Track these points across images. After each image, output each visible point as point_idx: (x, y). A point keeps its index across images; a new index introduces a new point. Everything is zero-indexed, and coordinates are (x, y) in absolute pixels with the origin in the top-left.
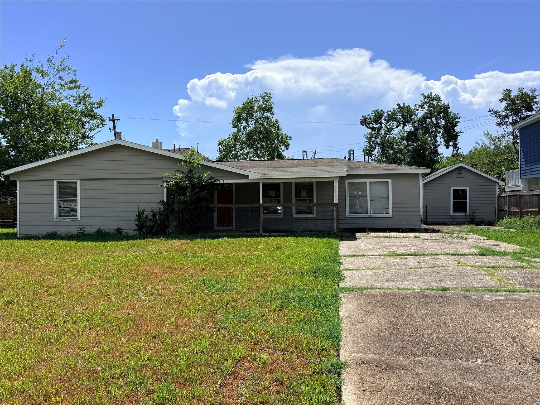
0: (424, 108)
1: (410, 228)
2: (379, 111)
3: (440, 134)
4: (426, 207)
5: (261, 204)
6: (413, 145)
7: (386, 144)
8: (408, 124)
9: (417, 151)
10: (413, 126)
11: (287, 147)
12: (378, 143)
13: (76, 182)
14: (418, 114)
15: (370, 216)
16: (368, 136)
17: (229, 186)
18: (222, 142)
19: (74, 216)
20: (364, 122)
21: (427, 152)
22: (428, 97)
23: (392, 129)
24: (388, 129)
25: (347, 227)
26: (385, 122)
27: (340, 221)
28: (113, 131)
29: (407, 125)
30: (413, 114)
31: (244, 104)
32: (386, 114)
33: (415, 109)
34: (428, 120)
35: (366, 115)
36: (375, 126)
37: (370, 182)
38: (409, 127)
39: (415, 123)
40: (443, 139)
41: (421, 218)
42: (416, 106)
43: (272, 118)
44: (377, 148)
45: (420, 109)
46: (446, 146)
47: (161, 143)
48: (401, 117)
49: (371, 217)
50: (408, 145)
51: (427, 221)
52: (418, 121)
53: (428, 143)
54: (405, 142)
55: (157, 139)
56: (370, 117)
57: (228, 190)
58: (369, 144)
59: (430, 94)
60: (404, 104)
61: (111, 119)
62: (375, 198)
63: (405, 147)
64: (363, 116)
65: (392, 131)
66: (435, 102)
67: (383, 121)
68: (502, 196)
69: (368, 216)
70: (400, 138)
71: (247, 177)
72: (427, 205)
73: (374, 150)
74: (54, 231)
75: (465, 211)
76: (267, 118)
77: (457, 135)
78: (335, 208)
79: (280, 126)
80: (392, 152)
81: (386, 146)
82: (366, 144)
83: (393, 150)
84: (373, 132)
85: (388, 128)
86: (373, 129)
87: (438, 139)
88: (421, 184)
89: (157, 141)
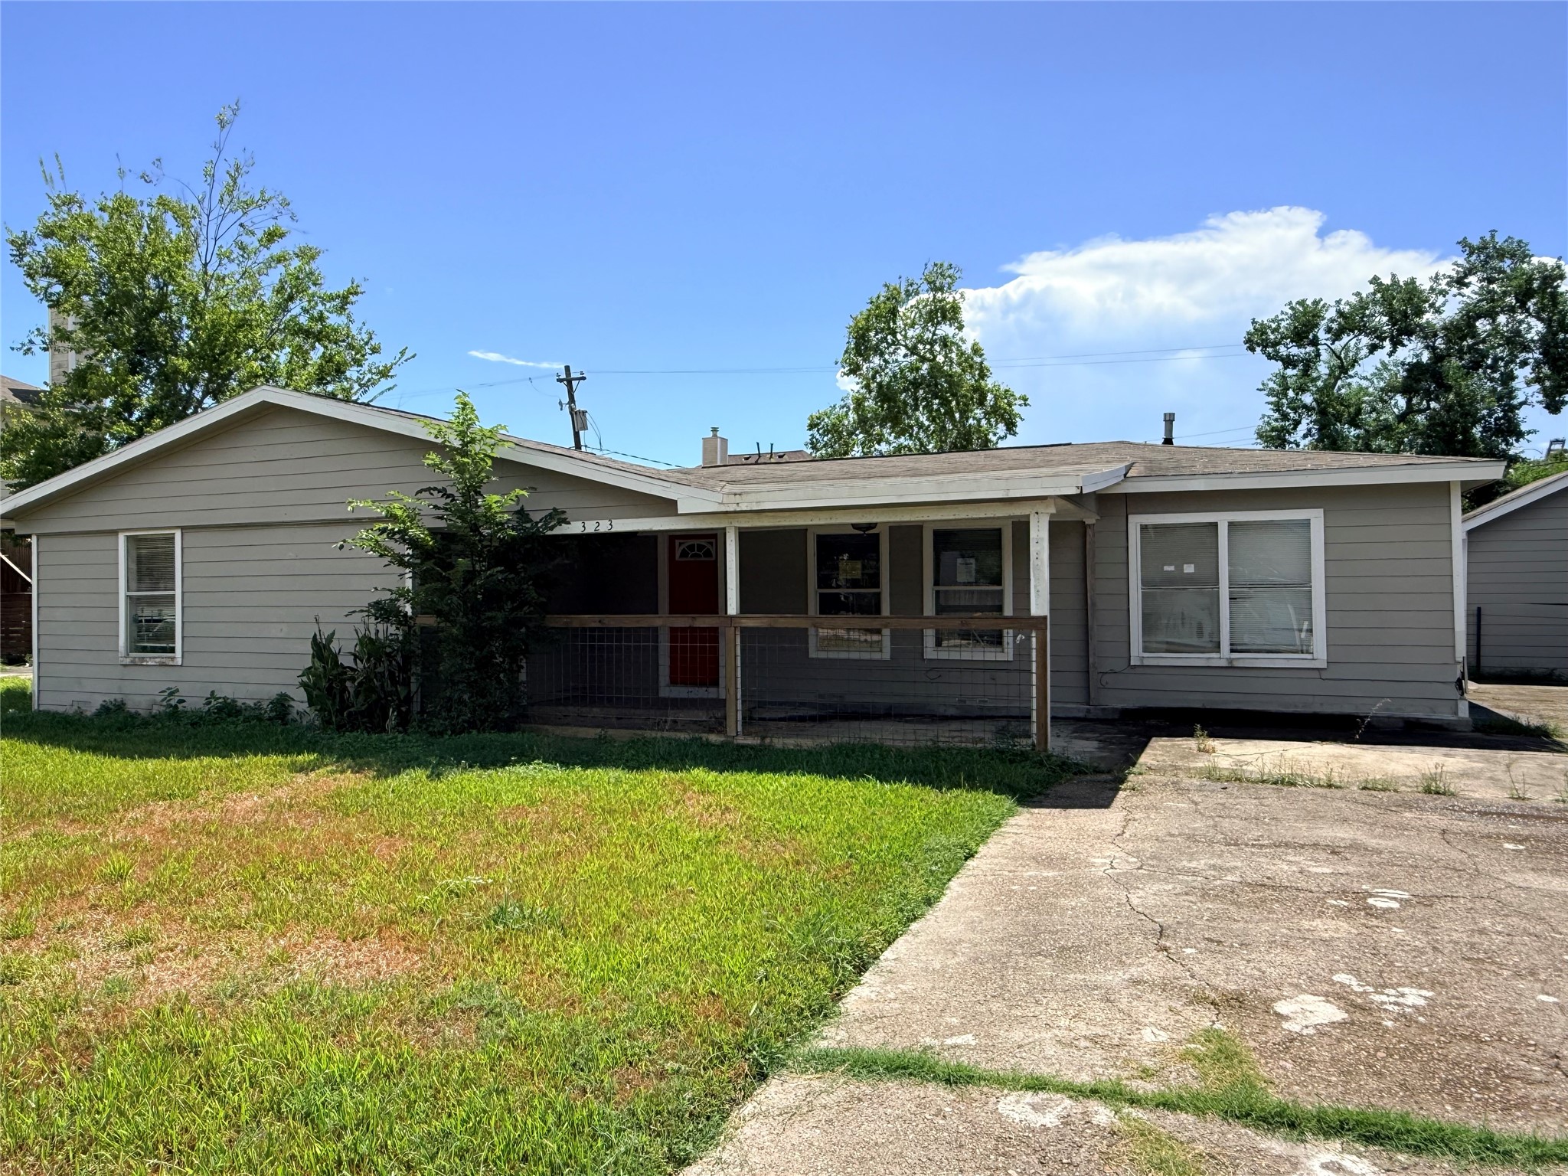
0: (1467, 285)
1: (1406, 715)
2: (1309, 302)
3: (1528, 369)
4: (1476, 617)
5: (732, 617)
6: (1429, 408)
7: (1334, 408)
8: (1410, 340)
9: (1443, 424)
10: (1427, 347)
12: (1305, 406)
13: (171, 538)
14: (1444, 304)
15: (1231, 660)
16: (1275, 386)
17: (709, 546)
19: (164, 650)
20: (1259, 339)
21: (1477, 431)
22: (1483, 248)
23: (1355, 362)
24: (1342, 362)
25: (1132, 701)
26: (1329, 336)
27: (1106, 678)
28: (566, 409)
29: (1405, 342)
30: (1427, 305)
32: (1331, 313)
33: (1432, 289)
34: (1483, 325)
35: (1264, 318)
36: (1294, 350)
37: (1231, 525)
38: (1412, 351)
39: (1435, 335)
40: (1537, 387)
41: (1459, 675)
42: (1436, 278)
43: (962, 340)
44: (1304, 421)
45: (1454, 290)
46: (1547, 407)
47: (724, 441)
48: (1385, 319)
49: (1236, 664)
50: (1410, 410)
51: (1482, 664)
52: (1445, 328)
53: (1483, 398)
55: (715, 430)
56: (1279, 325)
57: (703, 559)
58: (1278, 407)
59: (1488, 238)
60: (1394, 276)
61: (563, 376)
62: (1252, 586)
63: (1402, 418)
64: (1254, 322)
65: (1353, 366)
66: (1507, 264)
67: (1322, 335)
69: (1223, 663)
70: (1382, 390)
71: (668, 506)
72: (1479, 609)
73: (1295, 428)
74: (119, 697)
78: (1034, 640)
80: (1353, 432)
81: (1333, 415)
82: (1268, 411)
83: (1357, 427)
84: (1290, 372)
85: (1339, 357)
86: (1288, 362)
87: (1520, 383)
88: (1459, 526)
89: (715, 436)
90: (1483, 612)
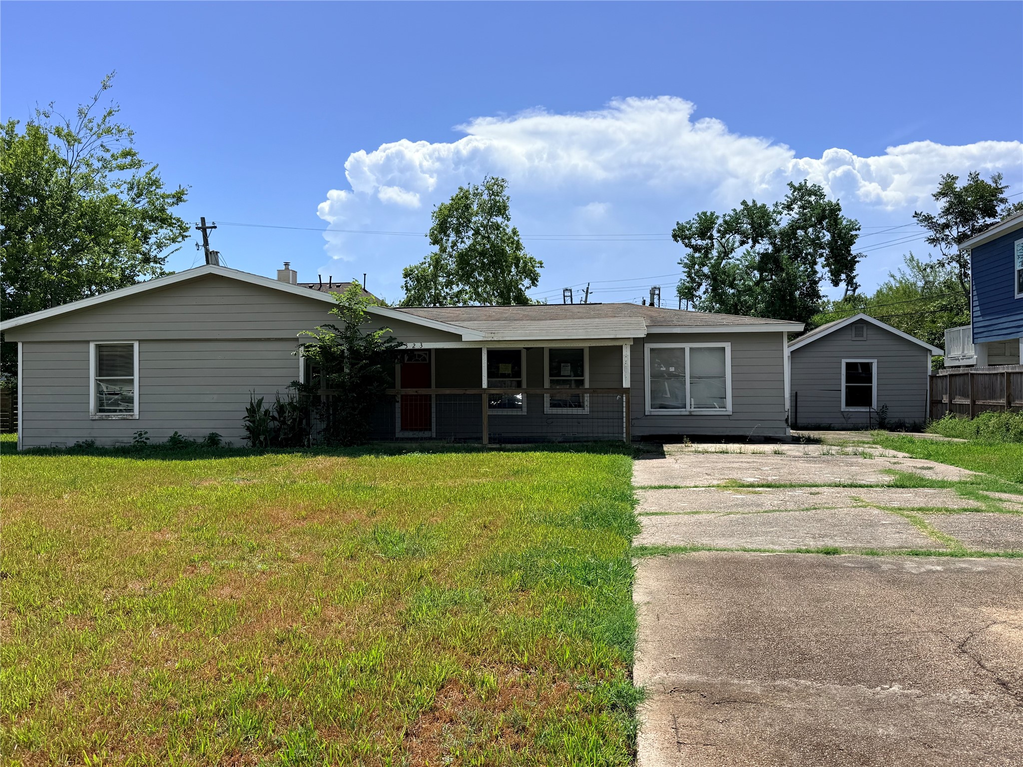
0: (792, 210)
1: (765, 435)
2: (708, 214)
3: (823, 259)
4: (795, 397)
5: (485, 389)
6: (772, 279)
7: (721, 277)
8: (762, 240)
9: (780, 290)
10: (771, 243)
11: (534, 280)
12: (705, 275)
13: (132, 346)
14: (780, 220)
15: (690, 412)
16: (687, 262)
17: (424, 355)
18: (411, 271)
19: (126, 410)
20: (680, 234)
21: (797, 293)
22: (800, 189)
23: (733, 249)
24: (725, 250)
25: (647, 432)
26: (719, 235)
27: (634, 421)
28: (203, 250)
29: (760, 241)
30: (771, 220)
31: (452, 199)
32: (720, 221)
33: (774, 212)
34: (800, 233)
35: (683, 221)
36: (700, 242)
37: (691, 349)
38: (764, 246)
39: (775, 237)
40: (827, 269)
41: (786, 417)
42: (776, 205)
43: (506, 225)
44: (704, 284)
45: (785, 212)
46: (833, 281)
47: (295, 272)
48: (749, 227)
49: (693, 413)
50: (762, 279)
51: (798, 422)
52: (780, 233)
53: (800, 276)
54: (757, 274)
55: (287, 264)
56: (691, 226)
57: (421, 362)
58: (689, 276)
59: (803, 183)
60: (754, 201)
61: (200, 225)
62: (700, 378)
63: (757, 283)
64: (678, 223)
65: (731, 252)
66: (813, 198)
67: (716, 234)
68: (939, 377)
69: (687, 413)
70: (747, 266)
71: (458, 337)
72: (796, 393)
73: (698, 288)
74: (89, 439)
75: (869, 404)
76: (497, 227)
77: (853, 262)
78: (624, 398)
79: (521, 241)
80: (732, 291)
81: (720, 281)
82: (684, 276)
83: (733, 288)
84: (697, 255)
85: (724, 247)
86: (696, 249)
87: (818, 267)
88: (787, 352)
89: (287, 269)
90: (798, 395)
